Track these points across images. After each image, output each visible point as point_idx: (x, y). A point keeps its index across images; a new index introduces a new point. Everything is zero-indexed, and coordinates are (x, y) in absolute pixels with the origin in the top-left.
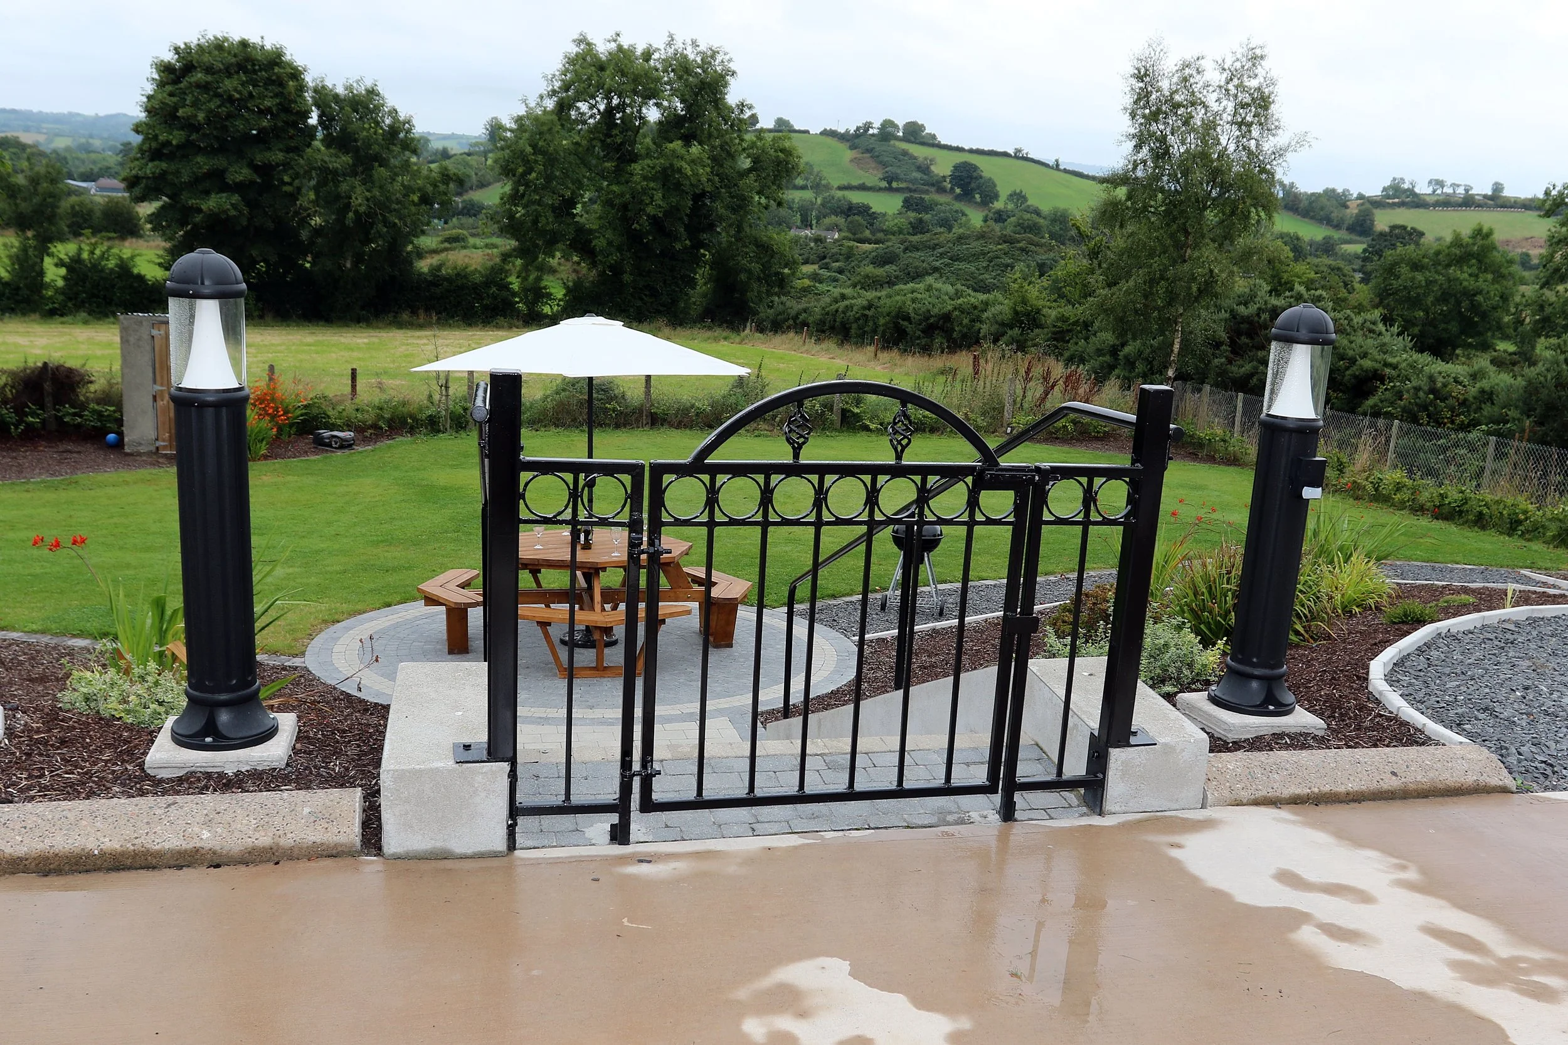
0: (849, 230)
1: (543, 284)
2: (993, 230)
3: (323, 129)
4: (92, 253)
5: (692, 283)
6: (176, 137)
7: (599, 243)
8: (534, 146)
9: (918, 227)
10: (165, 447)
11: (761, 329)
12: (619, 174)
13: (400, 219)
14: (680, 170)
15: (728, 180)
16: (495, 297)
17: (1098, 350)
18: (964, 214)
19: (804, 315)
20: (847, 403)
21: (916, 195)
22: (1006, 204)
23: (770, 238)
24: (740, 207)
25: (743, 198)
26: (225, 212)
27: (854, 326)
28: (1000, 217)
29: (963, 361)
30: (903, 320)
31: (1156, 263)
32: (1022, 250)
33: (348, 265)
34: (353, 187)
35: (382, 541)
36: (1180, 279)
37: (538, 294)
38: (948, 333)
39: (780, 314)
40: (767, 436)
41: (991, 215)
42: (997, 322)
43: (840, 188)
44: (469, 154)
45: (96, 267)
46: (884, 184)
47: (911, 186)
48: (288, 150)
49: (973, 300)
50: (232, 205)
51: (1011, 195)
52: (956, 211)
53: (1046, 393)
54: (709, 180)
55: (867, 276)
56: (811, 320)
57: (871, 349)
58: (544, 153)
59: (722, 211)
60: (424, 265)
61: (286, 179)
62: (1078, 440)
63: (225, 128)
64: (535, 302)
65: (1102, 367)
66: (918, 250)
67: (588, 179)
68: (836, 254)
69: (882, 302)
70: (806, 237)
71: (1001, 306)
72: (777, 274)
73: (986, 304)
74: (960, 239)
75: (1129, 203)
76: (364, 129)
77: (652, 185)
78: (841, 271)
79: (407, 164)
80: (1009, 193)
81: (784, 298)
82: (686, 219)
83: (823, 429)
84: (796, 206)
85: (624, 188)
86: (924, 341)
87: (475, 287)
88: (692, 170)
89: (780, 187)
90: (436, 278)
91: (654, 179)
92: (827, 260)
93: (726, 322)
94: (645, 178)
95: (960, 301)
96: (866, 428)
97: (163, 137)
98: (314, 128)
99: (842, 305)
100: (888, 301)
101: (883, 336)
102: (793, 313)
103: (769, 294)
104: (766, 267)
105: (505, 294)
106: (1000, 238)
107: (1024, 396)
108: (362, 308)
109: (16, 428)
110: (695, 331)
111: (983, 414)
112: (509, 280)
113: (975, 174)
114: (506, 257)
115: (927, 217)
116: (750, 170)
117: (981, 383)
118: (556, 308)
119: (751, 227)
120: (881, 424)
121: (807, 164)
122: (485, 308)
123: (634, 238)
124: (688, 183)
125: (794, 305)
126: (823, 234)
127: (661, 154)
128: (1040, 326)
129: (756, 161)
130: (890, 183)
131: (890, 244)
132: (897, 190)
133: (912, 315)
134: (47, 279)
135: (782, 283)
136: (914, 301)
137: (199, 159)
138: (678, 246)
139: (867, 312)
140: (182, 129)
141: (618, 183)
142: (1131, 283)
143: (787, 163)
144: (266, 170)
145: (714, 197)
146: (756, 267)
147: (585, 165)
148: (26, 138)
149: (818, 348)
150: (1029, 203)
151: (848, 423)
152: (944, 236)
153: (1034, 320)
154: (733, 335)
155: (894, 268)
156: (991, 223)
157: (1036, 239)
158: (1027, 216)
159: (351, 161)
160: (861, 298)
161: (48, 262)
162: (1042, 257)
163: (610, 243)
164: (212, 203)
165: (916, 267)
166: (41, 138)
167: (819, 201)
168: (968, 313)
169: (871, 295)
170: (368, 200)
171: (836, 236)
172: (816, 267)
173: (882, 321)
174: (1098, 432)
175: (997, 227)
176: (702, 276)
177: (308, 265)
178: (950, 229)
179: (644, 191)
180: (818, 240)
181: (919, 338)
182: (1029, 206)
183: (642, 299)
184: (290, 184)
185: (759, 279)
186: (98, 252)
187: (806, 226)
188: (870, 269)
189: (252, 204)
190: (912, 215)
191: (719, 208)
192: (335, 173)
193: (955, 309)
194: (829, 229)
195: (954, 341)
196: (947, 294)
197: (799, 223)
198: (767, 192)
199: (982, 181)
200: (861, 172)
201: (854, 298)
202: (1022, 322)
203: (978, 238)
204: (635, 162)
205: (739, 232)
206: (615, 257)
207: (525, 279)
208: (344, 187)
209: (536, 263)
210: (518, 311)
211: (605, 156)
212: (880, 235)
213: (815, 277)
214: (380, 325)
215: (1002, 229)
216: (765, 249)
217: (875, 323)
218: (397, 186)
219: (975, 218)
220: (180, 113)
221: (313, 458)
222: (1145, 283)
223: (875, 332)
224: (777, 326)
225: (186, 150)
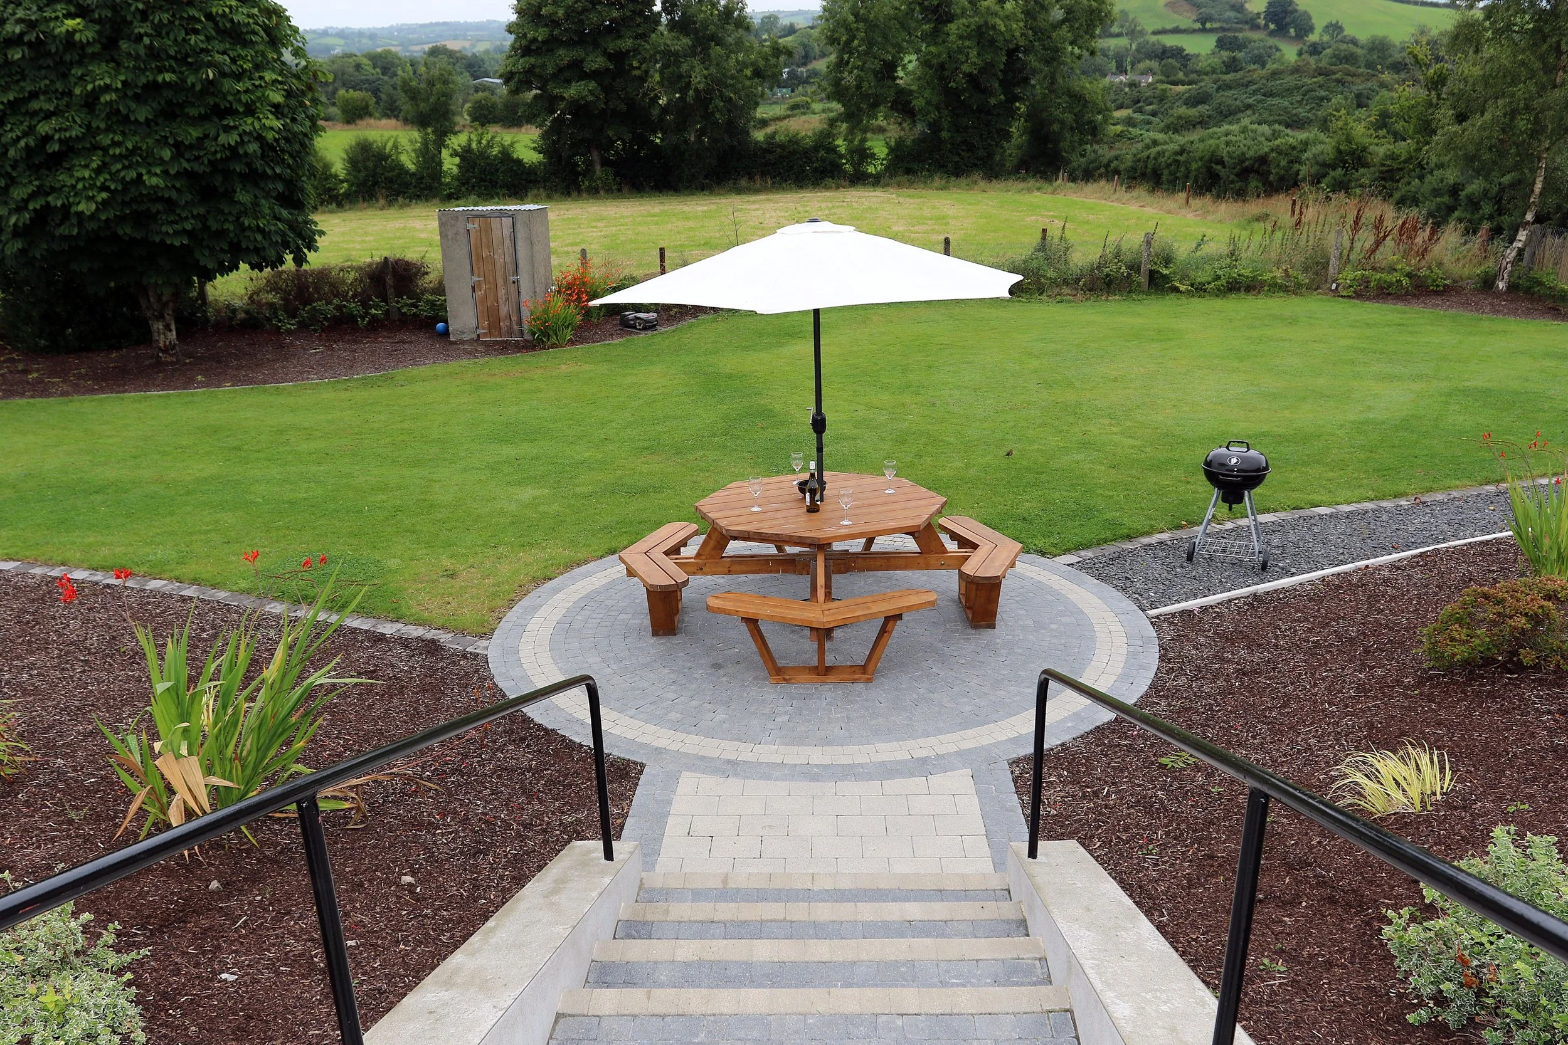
0: (1163, 73)
1: (868, 144)
2: (1308, 63)
3: (667, 14)
4: (480, 142)
5: (1007, 136)
6: (541, 34)
7: (918, 103)
8: (856, 15)
9: (1232, 66)
10: (485, 335)
11: (1073, 178)
12: (934, 36)
13: (735, 93)
14: (994, 27)
15: (1041, 34)
16: (823, 160)
17: (1434, 190)
18: (1278, 50)
19: (1115, 163)
20: (1155, 264)
21: (1230, 34)
22: (1321, 35)
23: (1083, 88)
24: (1053, 59)
25: (1057, 50)
26: (583, 98)
27: (1166, 172)
28: (1315, 50)
29: (1280, 206)
30: (1217, 164)
31: (1520, 91)
32: (1338, 81)
33: (692, 139)
34: (693, 67)
35: (647, 448)
36: (1550, 108)
37: (862, 155)
38: (1264, 176)
39: (1092, 162)
40: (1070, 302)
41: (1305, 48)
42: (1317, 163)
43: (1155, 33)
44: (812, 28)
45: (483, 155)
46: (1198, 26)
47: (1225, 25)
48: (637, 37)
49: (1291, 140)
50: (590, 91)
51: (1327, 27)
52: (1270, 47)
53: (1378, 244)
54: (1022, 34)
55: (1180, 117)
56: (1122, 167)
57: (1182, 196)
58: (865, 20)
59: (1035, 64)
60: (759, 135)
61: (635, 64)
62: (1414, 296)
63: (581, 21)
64: (860, 163)
65: (1439, 209)
66: (1231, 88)
67: (908, 42)
68: (1150, 97)
69: (1194, 146)
70: (1121, 82)
71: (1324, 145)
72: (1090, 122)
73: (1306, 144)
74: (1274, 74)
75: (1487, 24)
76: (702, 11)
77: (967, 43)
78: (1154, 114)
79: (739, 42)
80: (1324, 23)
81: (1096, 147)
82: (1000, 74)
83: (1129, 292)
84: (1111, 53)
85: (941, 48)
86: (1238, 185)
87: (806, 152)
88: (1006, 26)
89: (1093, 36)
90: (771, 145)
91: (968, 38)
92: (1141, 104)
93: (1040, 172)
94: (961, 37)
95: (1277, 142)
96: (1176, 290)
97: (530, 35)
98: (659, 13)
99: (1153, 151)
100: (1201, 146)
101: (1196, 181)
102: (1105, 161)
103: (1082, 142)
104: (1078, 117)
105: (833, 156)
106: (1315, 70)
107: (1351, 248)
108: (706, 177)
109: (363, 319)
110: (1010, 183)
111: (1306, 270)
112: (836, 143)
113: (1290, 8)
114: (832, 122)
115: (1240, 55)
116: (1063, 21)
117: (1304, 237)
118: (879, 168)
119: (1064, 77)
120: (1192, 285)
121: (1122, 12)
122: (816, 170)
123: (951, 97)
124: (1001, 38)
125: (1105, 152)
126: (1137, 78)
127: (976, 12)
128: (1366, 165)
129: (1069, 11)
130: (1203, 24)
131: (1203, 84)
132: (1212, 30)
133: (1226, 159)
134: (445, 168)
135: (1094, 131)
136: (1227, 144)
137: (561, 52)
138: (993, 101)
139: (1179, 158)
140: (546, 25)
141: (936, 44)
142: (1488, 116)
143: (1100, 12)
144: (619, 57)
145: (1027, 52)
146: (1069, 117)
147: (905, 29)
148: (453, 45)
149: (1128, 195)
150: (1346, 33)
151: (1156, 284)
152: (1258, 73)
153: (1359, 158)
154: (1045, 185)
155: (1207, 107)
156: (1305, 56)
157: (1352, 69)
158: (1344, 46)
159: (690, 43)
160: (1173, 143)
161: (445, 154)
162: (1359, 86)
163: (928, 103)
164: (573, 91)
165: (1228, 106)
166: (467, 44)
167: (1134, 47)
168: (1286, 154)
169: (1181, 139)
170: (706, 78)
171: (1150, 80)
172: (1130, 111)
173: (1194, 166)
174: (1437, 286)
175: (1312, 60)
176: (1016, 129)
177: (658, 141)
178: (1263, 66)
179: (960, 50)
180: (1133, 85)
181: (1232, 182)
182: (1345, 37)
183: (959, 155)
184: (639, 68)
185: (1072, 129)
186: (484, 142)
187: (1121, 72)
188: (1183, 110)
189: (608, 90)
190: (1225, 54)
191: (1033, 61)
192: (676, 54)
193: (1272, 150)
194: (1144, 73)
195: (1271, 184)
196: (1263, 135)
197: (1114, 70)
198: (1080, 41)
199: (1297, 15)
200: (1176, 16)
201: (1166, 143)
202: (1346, 162)
203: (1292, 73)
204: (951, 22)
205: (1052, 83)
206: (933, 115)
207: (851, 142)
208: (685, 67)
209: (861, 126)
210: (845, 172)
211: (923, 19)
212: (1194, 76)
213: (1130, 122)
214: (722, 192)
215: (1317, 62)
216: (1078, 99)
217: (1187, 169)
218: (732, 62)
219: (1290, 53)
220: (544, 11)
221: (616, 341)
222: (1505, 115)
223: (1187, 177)
224: (1088, 174)
225: (549, 45)
